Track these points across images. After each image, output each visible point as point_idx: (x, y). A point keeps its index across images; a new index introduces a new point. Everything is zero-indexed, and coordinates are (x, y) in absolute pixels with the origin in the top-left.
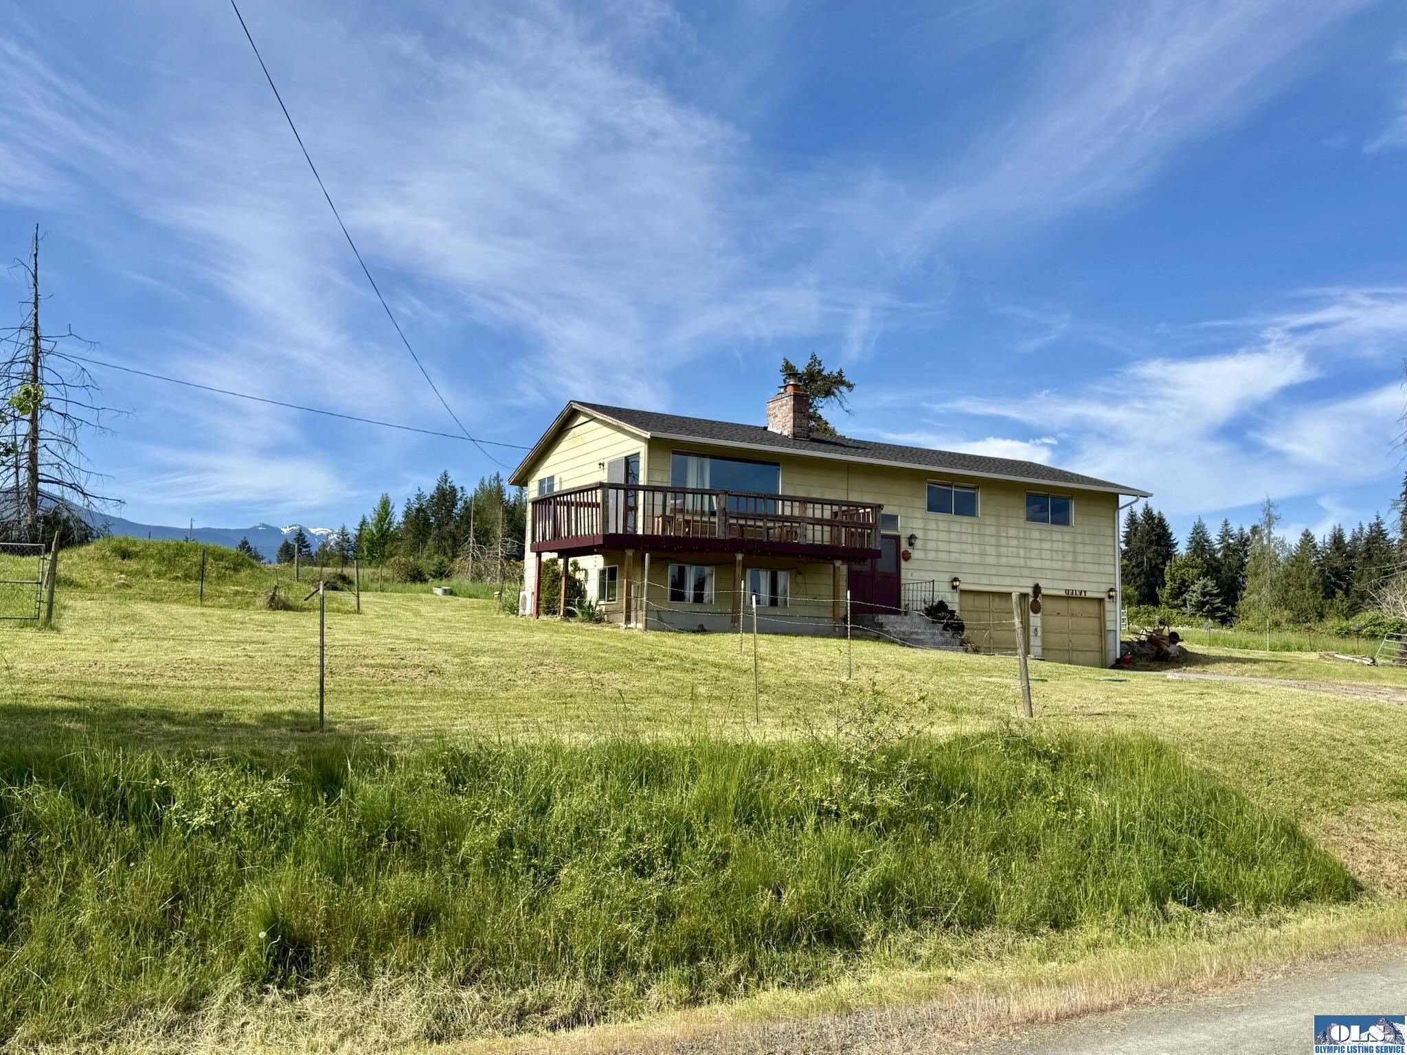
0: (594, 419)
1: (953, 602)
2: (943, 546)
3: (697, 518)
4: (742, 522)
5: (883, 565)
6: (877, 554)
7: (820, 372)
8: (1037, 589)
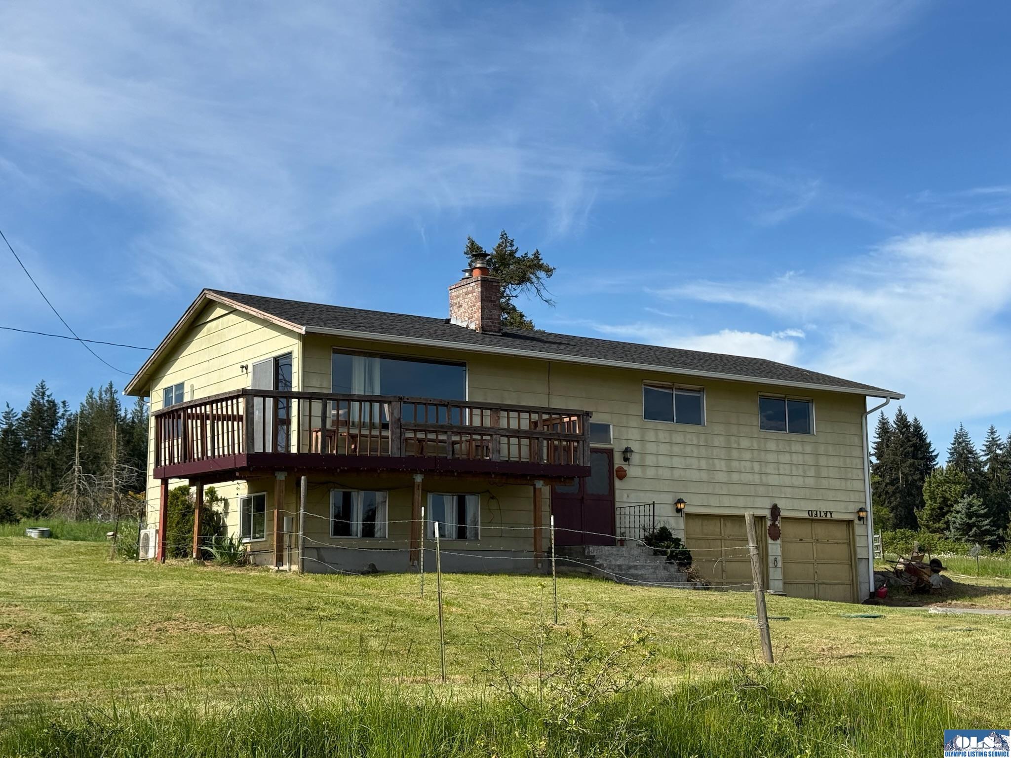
0: (234, 311)
1: (678, 528)
2: (663, 461)
3: (365, 432)
4: (421, 436)
5: (594, 486)
6: (584, 472)
7: (512, 254)
8: (775, 510)
